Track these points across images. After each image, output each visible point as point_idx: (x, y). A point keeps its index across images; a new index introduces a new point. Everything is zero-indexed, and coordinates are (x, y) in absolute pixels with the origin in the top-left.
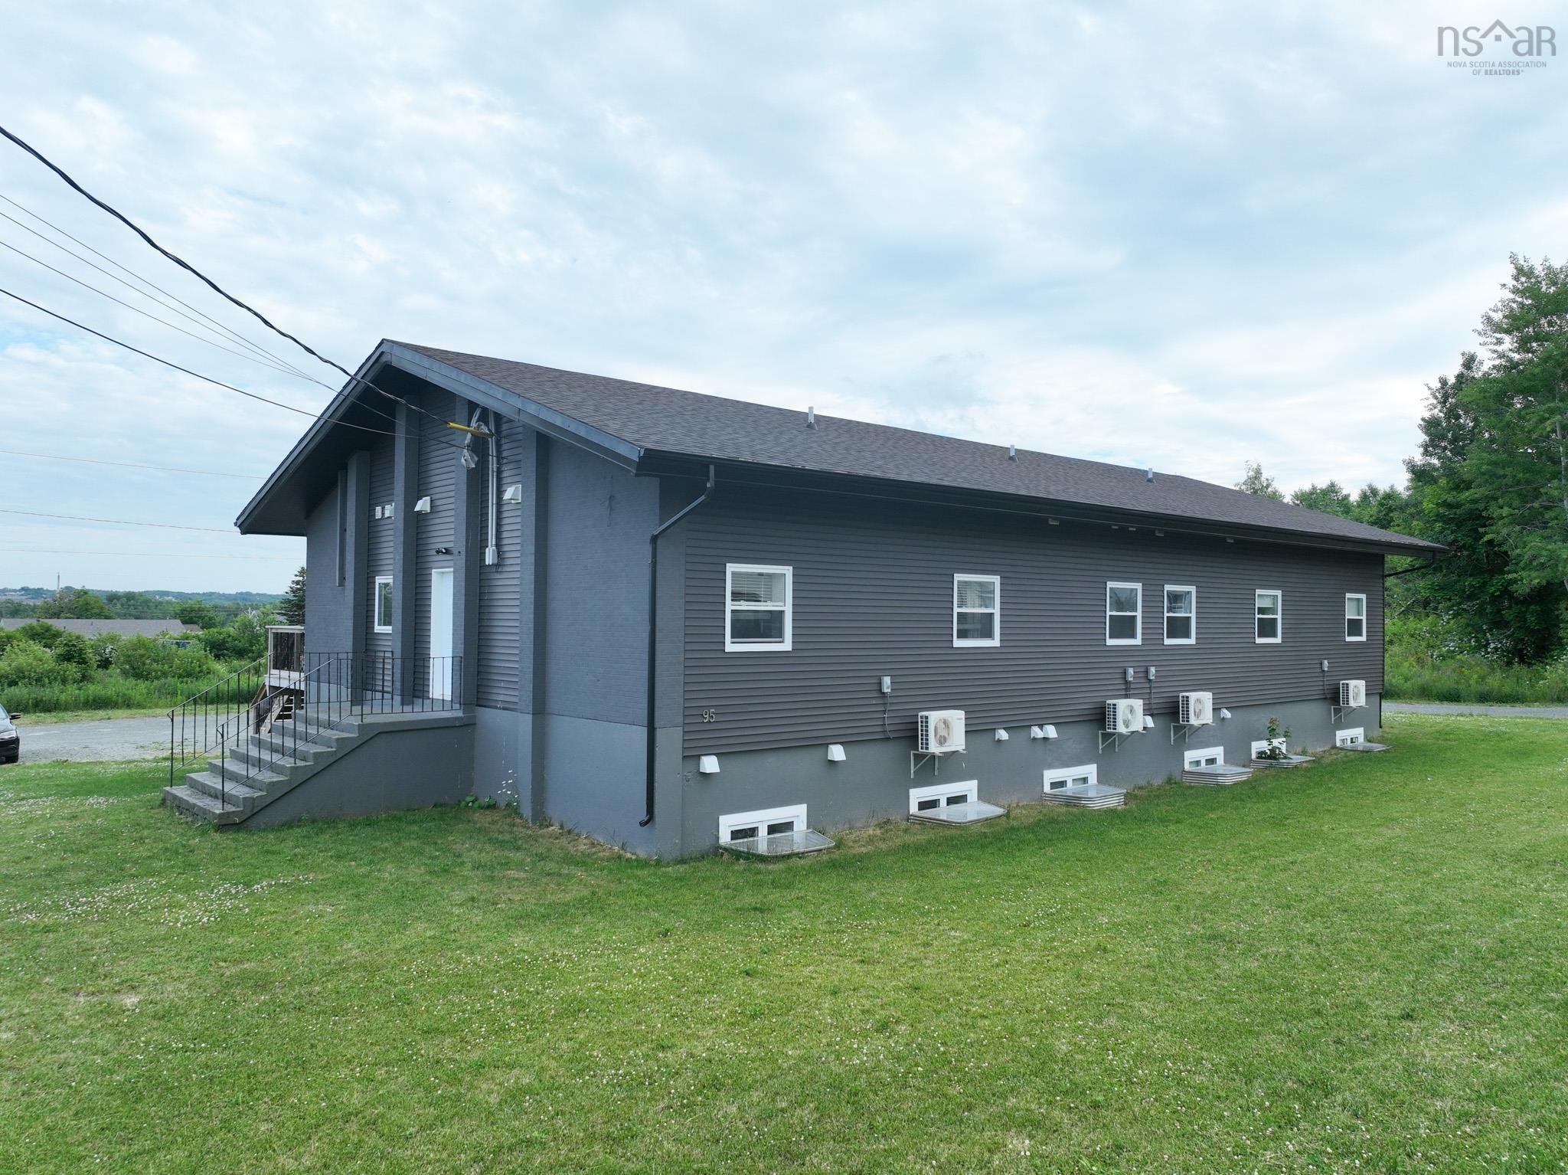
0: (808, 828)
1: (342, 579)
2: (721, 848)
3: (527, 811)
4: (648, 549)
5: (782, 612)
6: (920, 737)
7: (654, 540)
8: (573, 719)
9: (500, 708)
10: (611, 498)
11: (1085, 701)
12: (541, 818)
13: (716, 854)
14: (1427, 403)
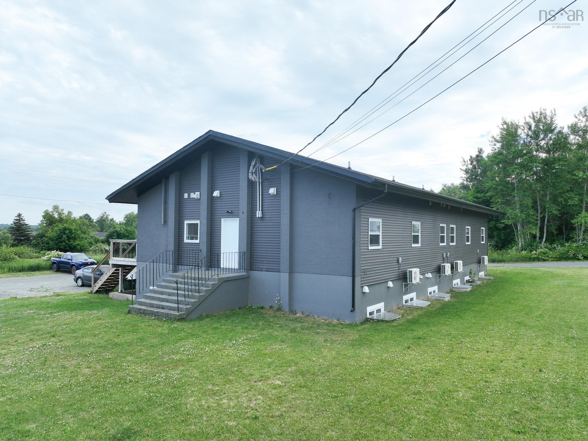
0: (385, 311)
1: (165, 222)
2: (369, 319)
3: (286, 308)
4: (350, 214)
5: (379, 235)
6: (408, 278)
7: (354, 210)
8: (308, 274)
9: (265, 271)
10: (330, 194)
11: (435, 265)
12: (292, 311)
13: (368, 321)
14: (462, 163)
